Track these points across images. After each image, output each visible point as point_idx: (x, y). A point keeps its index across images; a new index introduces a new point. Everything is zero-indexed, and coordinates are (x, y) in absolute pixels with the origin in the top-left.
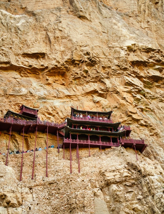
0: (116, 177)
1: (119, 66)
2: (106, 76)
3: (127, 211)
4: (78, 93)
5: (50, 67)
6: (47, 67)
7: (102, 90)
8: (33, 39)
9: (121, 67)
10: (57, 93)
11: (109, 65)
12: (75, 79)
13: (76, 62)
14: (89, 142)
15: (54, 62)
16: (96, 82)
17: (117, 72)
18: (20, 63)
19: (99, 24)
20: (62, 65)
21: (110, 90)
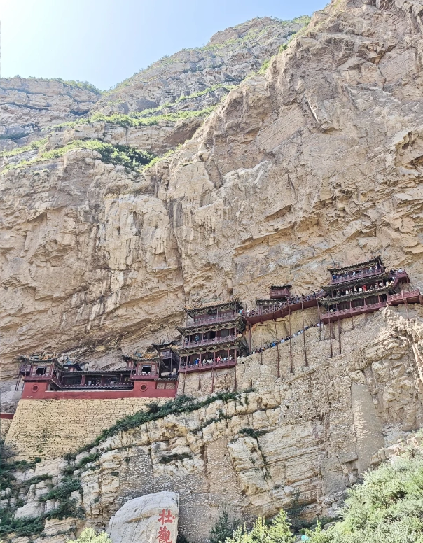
0: (379, 352)
1: (386, 183)
2: (369, 204)
3: (391, 391)
4: (338, 242)
5: (299, 220)
6: (296, 223)
7: (367, 227)
8: (274, 192)
9: (388, 183)
10: (313, 251)
11: (371, 188)
12: (331, 224)
13: (327, 202)
14: (351, 311)
15: (301, 214)
16: (359, 218)
17: (384, 193)
18: (264, 232)
19: (353, 128)
20: (311, 213)
21: (378, 223)
